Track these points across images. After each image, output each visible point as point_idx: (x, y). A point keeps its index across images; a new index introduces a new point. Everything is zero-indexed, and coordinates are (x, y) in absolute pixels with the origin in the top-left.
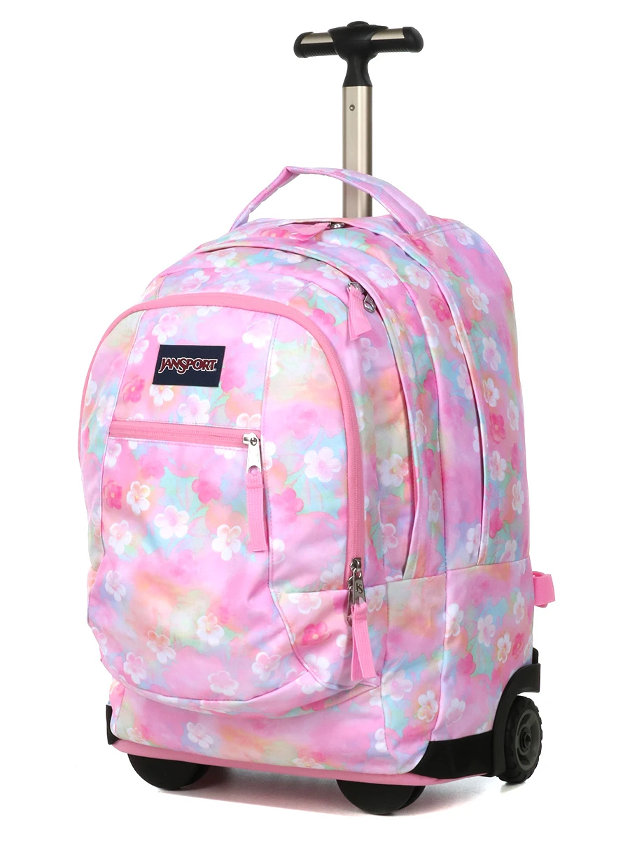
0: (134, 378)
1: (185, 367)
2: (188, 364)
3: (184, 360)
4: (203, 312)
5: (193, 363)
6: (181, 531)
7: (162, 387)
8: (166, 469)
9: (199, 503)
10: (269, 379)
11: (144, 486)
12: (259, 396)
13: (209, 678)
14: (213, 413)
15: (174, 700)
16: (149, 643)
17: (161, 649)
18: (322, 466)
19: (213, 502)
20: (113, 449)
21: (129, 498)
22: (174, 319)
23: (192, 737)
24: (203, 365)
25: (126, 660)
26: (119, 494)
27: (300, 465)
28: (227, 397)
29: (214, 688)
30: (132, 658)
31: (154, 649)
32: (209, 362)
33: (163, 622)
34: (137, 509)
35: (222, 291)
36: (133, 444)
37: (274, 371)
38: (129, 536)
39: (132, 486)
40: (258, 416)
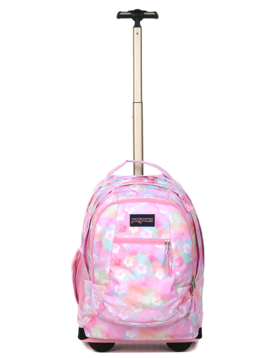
0: (121, 225)
1: (141, 221)
2: (142, 220)
3: (141, 219)
4: (143, 204)
5: (144, 220)
6: (145, 271)
7: (134, 227)
8: (138, 252)
9: (150, 262)
10: (170, 224)
11: (131, 258)
12: (168, 229)
13: (154, 316)
14: (153, 235)
15: (138, 324)
16: (132, 307)
17: (136, 309)
18: (187, 249)
19: (155, 262)
20: (116, 247)
21: (125, 262)
22: (132, 206)
23: (127, 335)
24: (148, 220)
25: (120, 313)
26: (120, 261)
27: (182, 249)
28: (157, 230)
29: (155, 319)
30: (123, 312)
31: (133, 309)
32: (150, 219)
33: (139, 300)
34: (128, 265)
35: (145, 197)
36: (125, 245)
37: (172, 221)
38: (124, 274)
39: (126, 258)
40: (169, 235)
